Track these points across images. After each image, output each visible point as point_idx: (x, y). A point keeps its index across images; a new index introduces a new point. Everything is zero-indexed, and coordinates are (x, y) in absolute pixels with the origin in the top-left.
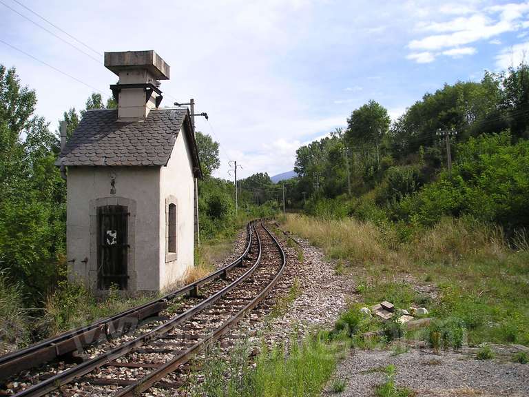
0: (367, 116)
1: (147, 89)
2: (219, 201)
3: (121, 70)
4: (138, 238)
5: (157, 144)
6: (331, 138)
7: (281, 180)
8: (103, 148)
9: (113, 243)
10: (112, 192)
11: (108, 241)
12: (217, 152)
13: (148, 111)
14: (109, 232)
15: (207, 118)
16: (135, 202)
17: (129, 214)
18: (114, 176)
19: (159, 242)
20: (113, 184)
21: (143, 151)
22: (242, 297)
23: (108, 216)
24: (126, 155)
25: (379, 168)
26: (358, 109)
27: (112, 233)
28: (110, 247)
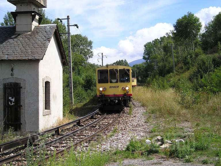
0: (186, 23)
1: (33, 14)
2: (91, 79)
3: (17, 3)
4: (27, 101)
5: (38, 47)
6: (166, 36)
7: (135, 64)
8: (7, 49)
9: (13, 104)
10: (12, 75)
11: (10, 103)
12: (91, 47)
13: (33, 27)
14: (10, 98)
15: (78, 27)
16: (24, 80)
17: (22, 87)
18: (13, 66)
19: (38, 103)
20: (12, 70)
21: (29, 51)
22: (85, 135)
23: (9, 88)
24: (19, 53)
25: (194, 56)
26: (181, 18)
27: (12, 98)
28: (11, 107)
